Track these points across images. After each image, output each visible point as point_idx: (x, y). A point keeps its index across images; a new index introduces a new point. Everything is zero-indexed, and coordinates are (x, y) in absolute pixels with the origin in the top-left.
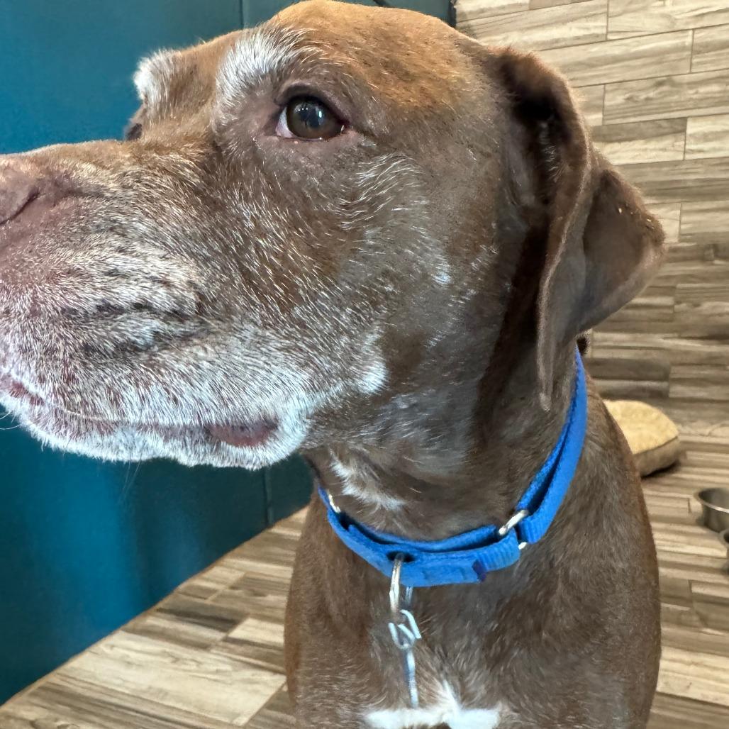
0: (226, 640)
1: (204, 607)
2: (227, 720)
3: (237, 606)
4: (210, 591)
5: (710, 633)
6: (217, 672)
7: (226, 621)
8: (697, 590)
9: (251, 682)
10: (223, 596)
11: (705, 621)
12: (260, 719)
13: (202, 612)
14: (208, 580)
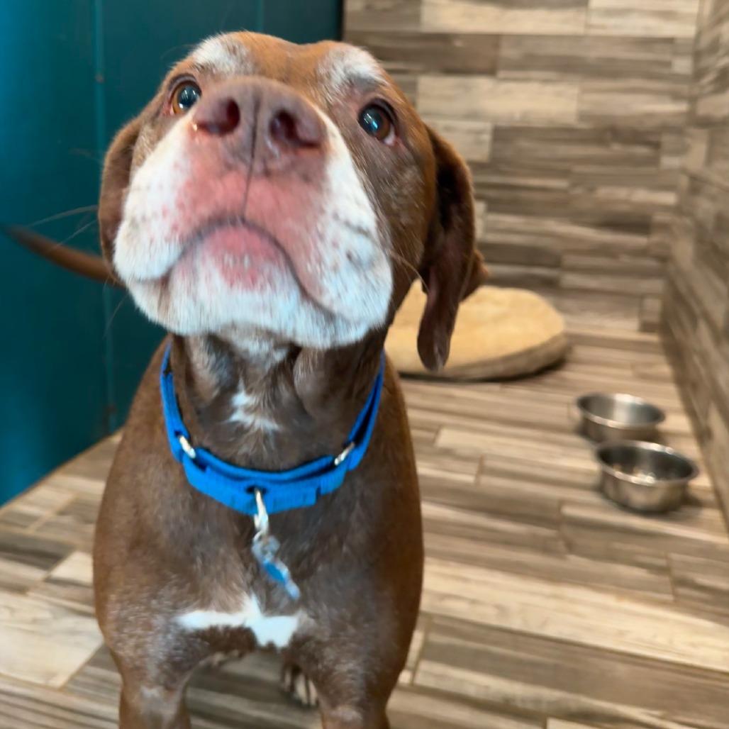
0: (49, 580)
1: (25, 539)
2: (40, 681)
3: (64, 537)
4: (32, 519)
5: (576, 562)
6: (35, 621)
7: (47, 556)
8: (569, 511)
9: (73, 632)
10: (48, 525)
11: (571, 548)
12: (80, 679)
13: (21, 545)
14: (31, 504)
